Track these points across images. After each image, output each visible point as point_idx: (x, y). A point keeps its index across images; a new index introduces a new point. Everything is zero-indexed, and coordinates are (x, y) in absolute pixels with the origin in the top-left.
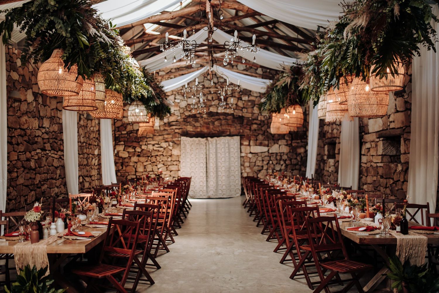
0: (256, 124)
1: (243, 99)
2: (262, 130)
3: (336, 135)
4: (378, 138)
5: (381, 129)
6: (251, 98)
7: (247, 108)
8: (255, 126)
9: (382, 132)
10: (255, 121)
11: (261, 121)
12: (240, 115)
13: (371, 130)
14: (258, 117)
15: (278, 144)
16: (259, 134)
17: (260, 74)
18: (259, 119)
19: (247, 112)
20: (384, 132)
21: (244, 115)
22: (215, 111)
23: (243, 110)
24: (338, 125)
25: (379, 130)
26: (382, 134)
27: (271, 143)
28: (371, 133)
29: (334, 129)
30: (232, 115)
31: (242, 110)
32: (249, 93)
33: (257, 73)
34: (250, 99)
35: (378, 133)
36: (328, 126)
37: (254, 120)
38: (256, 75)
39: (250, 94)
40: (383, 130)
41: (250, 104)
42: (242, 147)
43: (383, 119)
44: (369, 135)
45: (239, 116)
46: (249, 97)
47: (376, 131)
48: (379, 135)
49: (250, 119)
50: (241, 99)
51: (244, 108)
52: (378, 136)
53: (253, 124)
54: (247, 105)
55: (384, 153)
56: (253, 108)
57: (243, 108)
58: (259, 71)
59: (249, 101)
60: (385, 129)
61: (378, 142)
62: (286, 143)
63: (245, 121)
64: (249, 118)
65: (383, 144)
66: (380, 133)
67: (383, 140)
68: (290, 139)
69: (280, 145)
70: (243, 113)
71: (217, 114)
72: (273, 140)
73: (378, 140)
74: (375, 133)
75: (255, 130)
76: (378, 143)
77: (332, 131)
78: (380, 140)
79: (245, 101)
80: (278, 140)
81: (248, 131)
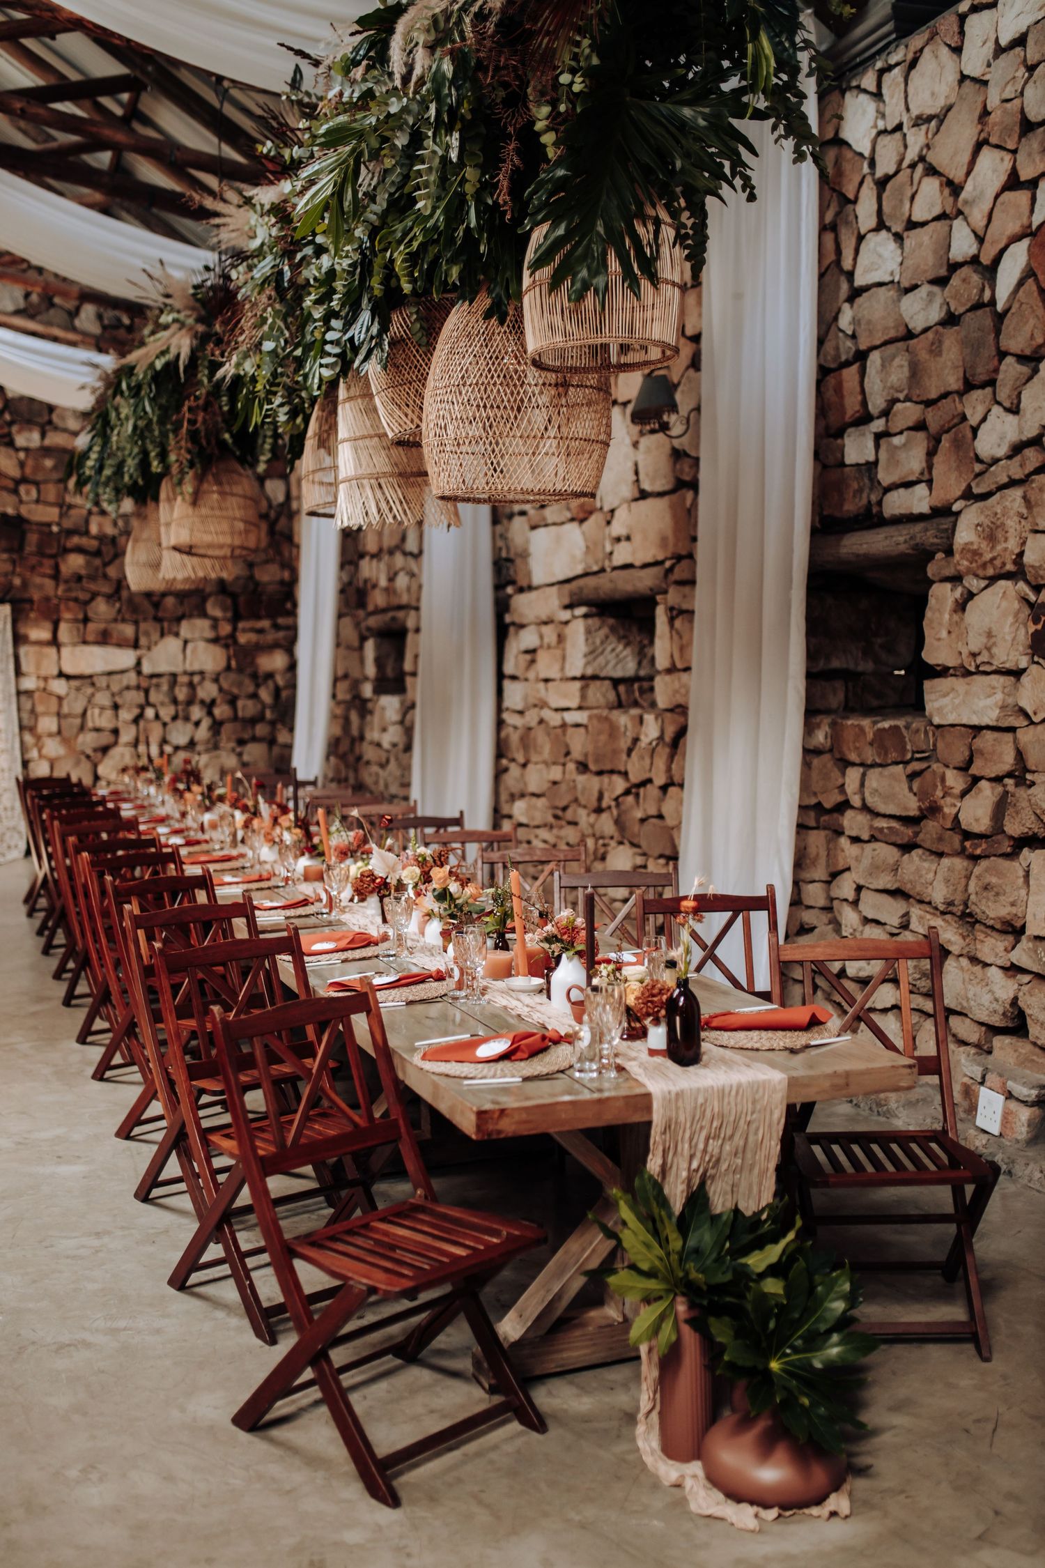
0: (80, 550)
1: (20, 441)
2: (105, 576)
3: (405, 599)
4: (567, 607)
5: (579, 570)
6: (54, 439)
7: (37, 484)
8: (75, 562)
9: (581, 582)
10: (76, 540)
11: (101, 538)
12: (10, 511)
13: (538, 578)
14: (87, 522)
15: (177, 635)
16: (94, 596)
17: (85, 334)
18: (94, 529)
19: (38, 501)
20: (591, 582)
21: (24, 511)
23: (22, 489)
24: (411, 554)
25: (570, 574)
26: (581, 589)
27: (147, 634)
28: (537, 588)
29: (396, 574)
31: (15, 492)
32: (46, 418)
33: (74, 329)
34: (47, 442)
35: (567, 587)
36: (375, 562)
37: (70, 533)
38: (71, 336)
39: (50, 422)
40: (586, 574)
41: (49, 463)
42: (23, 650)
43: (586, 525)
44: (532, 595)
45: (5, 517)
46: (43, 436)
47: (561, 577)
48: (572, 594)
49: (55, 529)
50: (11, 444)
51: (24, 480)
52: (567, 601)
53: (66, 551)
54: (38, 468)
55: (589, 672)
56: (63, 481)
57: (18, 482)
58: (88, 318)
59: (46, 451)
60: (595, 568)
61: (567, 623)
62: (210, 634)
63: (33, 539)
64: (49, 525)
65: (588, 632)
66: (575, 584)
67: (586, 616)
68: (229, 615)
69: (186, 642)
70: (21, 502)
72: (158, 619)
73: (566, 615)
74: (555, 589)
75: (79, 578)
76: (568, 630)
77: (391, 579)
78: (574, 617)
79: (27, 450)
80: (179, 620)
81: (49, 583)
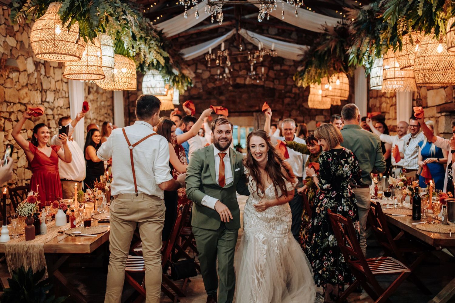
0: (289, 97)
1: (275, 68)
2: (296, 104)
3: (385, 110)
4: (439, 113)
5: (444, 102)
6: (284, 67)
7: (279, 79)
8: (287, 100)
9: (444, 105)
10: (288, 94)
11: (295, 94)
12: (272, 87)
13: (430, 103)
14: (291, 89)
15: (315, 120)
16: (293, 109)
17: (293, 39)
18: (293, 91)
19: (279, 84)
20: (448, 105)
21: (275, 87)
22: (242, 82)
23: (275, 81)
24: (387, 97)
25: (441, 103)
26: (444, 107)
27: (306, 119)
28: (430, 107)
29: (382, 103)
30: (262, 86)
31: (273, 82)
33: (290, 38)
35: (439, 107)
36: (375, 100)
37: (286, 92)
38: (291, 40)
39: (283, 63)
40: (446, 103)
41: (282, 74)
43: (446, 89)
44: (428, 109)
45: (270, 88)
46: (281, 67)
47: (438, 104)
48: (441, 109)
49: (283, 91)
50: (273, 69)
51: (276, 79)
52: (439, 111)
53: (286, 97)
54: (279, 75)
55: (446, 131)
56: (286, 78)
57: (274, 79)
58: (294, 36)
59: (281, 71)
60: (449, 101)
61: (439, 117)
62: (324, 120)
63: (277, 95)
64: (281, 90)
65: (446, 120)
66: (442, 106)
67: (445, 115)
68: (329, 114)
69: (317, 122)
70: (274, 84)
71: (245, 86)
72: (309, 116)
73: (439, 115)
74: (435, 107)
75: (289, 104)
76: (440, 119)
77: (381, 104)
78: (442, 116)
79: (277, 70)
80: (315, 116)
81: (281, 106)
